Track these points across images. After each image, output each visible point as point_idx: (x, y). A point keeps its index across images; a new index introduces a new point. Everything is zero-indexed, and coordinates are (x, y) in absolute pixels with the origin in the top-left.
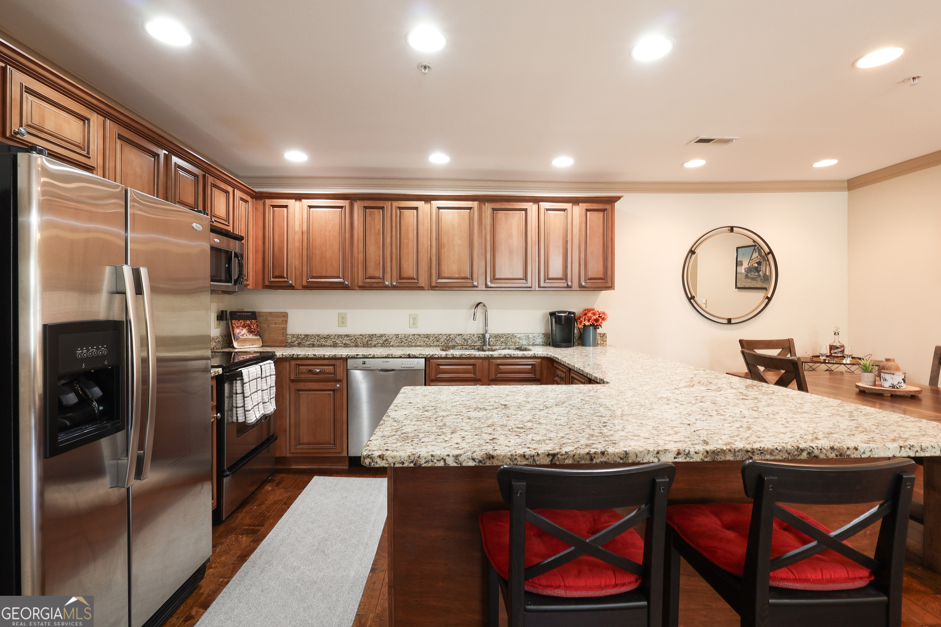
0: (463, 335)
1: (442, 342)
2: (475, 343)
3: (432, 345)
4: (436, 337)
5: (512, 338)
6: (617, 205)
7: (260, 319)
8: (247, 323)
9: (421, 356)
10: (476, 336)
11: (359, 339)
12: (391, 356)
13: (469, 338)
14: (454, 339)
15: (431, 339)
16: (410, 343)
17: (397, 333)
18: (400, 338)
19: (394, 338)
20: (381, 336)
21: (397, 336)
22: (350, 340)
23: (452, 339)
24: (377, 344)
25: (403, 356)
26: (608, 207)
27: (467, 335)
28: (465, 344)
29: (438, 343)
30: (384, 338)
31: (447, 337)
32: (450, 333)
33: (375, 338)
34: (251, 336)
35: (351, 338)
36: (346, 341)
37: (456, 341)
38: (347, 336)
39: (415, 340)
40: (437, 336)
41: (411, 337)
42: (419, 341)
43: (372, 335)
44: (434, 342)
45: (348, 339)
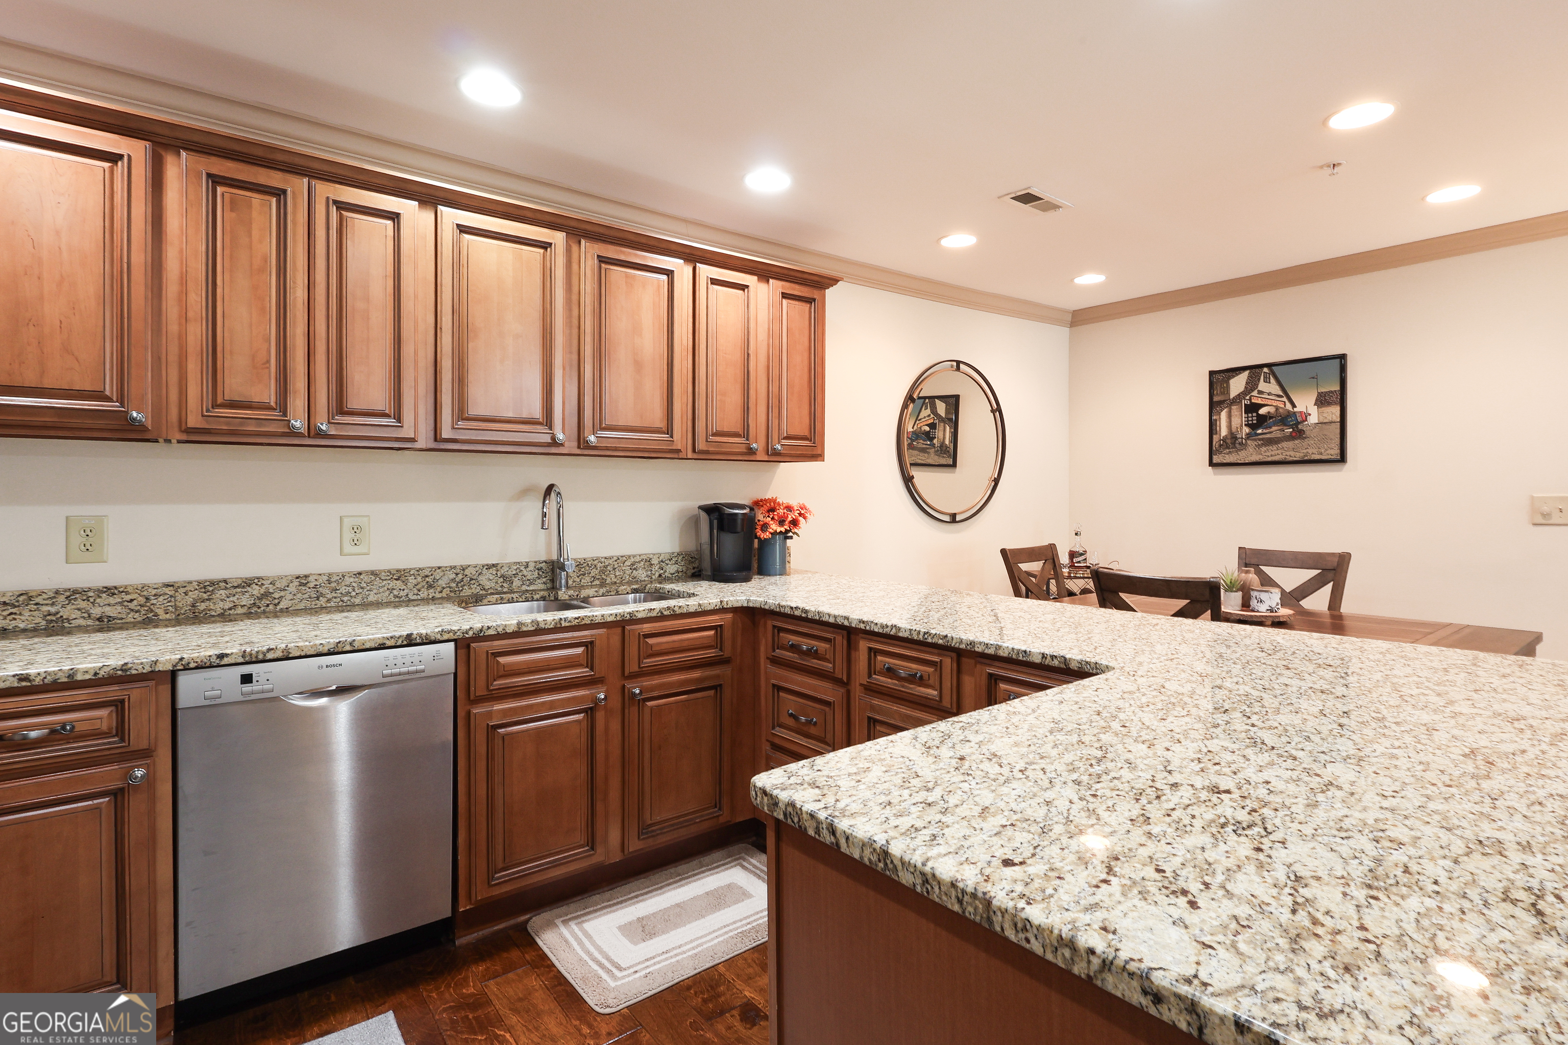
0: (499, 567)
1: (444, 588)
2: (531, 584)
3: (415, 597)
4: (427, 576)
5: (616, 566)
6: (830, 292)
9: (446, 637)
10: (531, 566)
11: (161, 599)
12: (348, 648)
13: (514, 572)
14: (475, 577)
15: (412, 580)
16: (345, 599)
17: (302, 572)
18: (312, 585)
19: (293, 588)
20: (248, 583)
21: (303, 580)
22: (121, 603)
23: (471, 579)
24: (230, 609)
25: (389, 643)
26: (815, 294)
27: (510, 565)
28: (505, 590)
29: (431, 591)
30: (256, 590)
31: (457, 574)
32: (465, 563)
33: (222, 592)
35: (129, 597)
36: (107, 609)
37: (481, 582)
38: (110, 591)
39: (362, 588)
40: (427, 573)
41: (348, 580)
42: (375, 591)
43: (212, 583)
44: (419, 590)
45: (112, 600)
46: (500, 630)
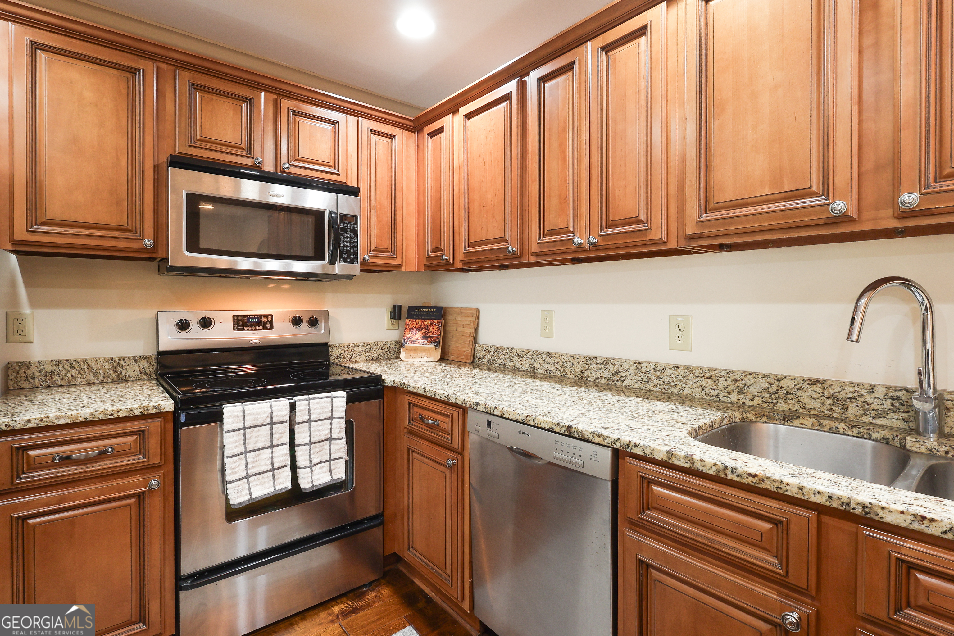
0: (826, 385)
1: (755, 396)
2: (878, 416)
3: (725, 399)
4: (737, 380)
7: (450, 318)
8: (426, 323)
9: (597, 440)
10: (880, 392)
11: (569, 364)
12: (532, 423)
13: (850, 395)
14: (792, 391)
15: (722, 383)
16: (667, 387)
17: (638, 358)
18: (644, 370)
19: (632, 371)
20: (607, 362)
21: (638, 365)
22: (554, 363)
23: (788, 393)
24: (599, 379)
25: (557, 429)
27: (843, 385)
28: (835, 415)
29: (742, 396)
30: (611, 368)
31: (771, 384)
32: (780, 371)
33: (595, 365)
34: (425, 344)
35: (556, 361)
36: (549, 365)
37: (801, 399)
38: (550, 355)
39: (679, 381)
40: (737, 377)
41: (669, 372)
42: (689, 386)
43: (590, 359)
44: (729, 393)
45: (551, 361)
46: (648, 452)
